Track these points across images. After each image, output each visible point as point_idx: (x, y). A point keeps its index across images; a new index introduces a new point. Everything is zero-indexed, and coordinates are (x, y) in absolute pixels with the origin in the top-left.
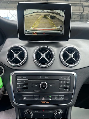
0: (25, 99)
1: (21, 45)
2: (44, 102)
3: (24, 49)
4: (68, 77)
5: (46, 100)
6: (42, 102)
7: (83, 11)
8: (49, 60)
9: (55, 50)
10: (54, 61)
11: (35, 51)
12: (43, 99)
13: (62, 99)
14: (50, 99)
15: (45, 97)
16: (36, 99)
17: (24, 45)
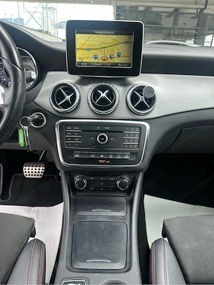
0: (77, 156)
1: (70, 81)
2: (103, 161)
3: (74, 88)
4: (137, 129)
5: (106, 158)
6: (101, 161)
7: (206, 5)
8: (112, 100)
9: (119, 90)
10: (117, 105)
11: (91, 91)
12: (102, 156)
13: (127, 157)
14: (111, 157)
15: (104, 155)
16: (93, 156)
17: (74, 81)
